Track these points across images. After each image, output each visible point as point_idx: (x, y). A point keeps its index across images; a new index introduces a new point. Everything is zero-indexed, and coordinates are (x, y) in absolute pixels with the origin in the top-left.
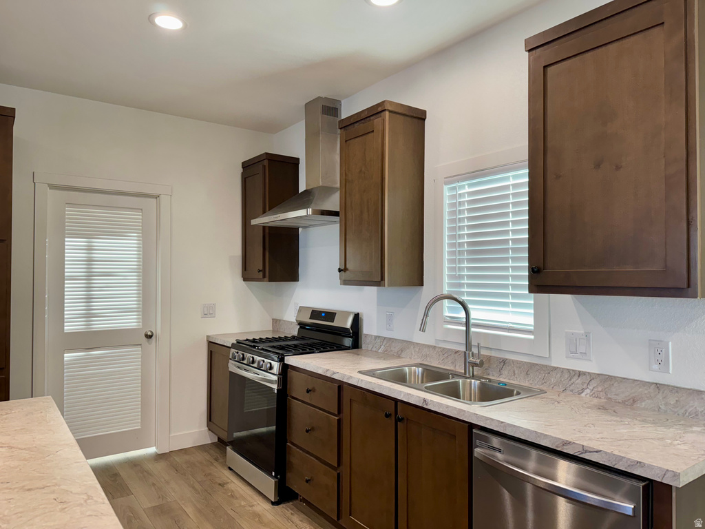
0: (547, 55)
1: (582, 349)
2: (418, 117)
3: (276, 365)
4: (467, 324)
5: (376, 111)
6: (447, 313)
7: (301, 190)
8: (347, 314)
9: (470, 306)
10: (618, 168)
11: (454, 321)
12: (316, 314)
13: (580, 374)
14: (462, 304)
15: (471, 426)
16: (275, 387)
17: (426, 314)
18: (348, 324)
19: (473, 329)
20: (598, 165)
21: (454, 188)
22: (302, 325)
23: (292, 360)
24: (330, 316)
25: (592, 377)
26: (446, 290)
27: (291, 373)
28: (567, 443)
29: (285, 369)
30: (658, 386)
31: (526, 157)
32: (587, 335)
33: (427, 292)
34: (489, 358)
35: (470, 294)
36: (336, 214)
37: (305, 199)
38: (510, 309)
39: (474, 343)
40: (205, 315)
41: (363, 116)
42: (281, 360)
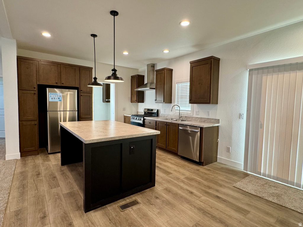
0: (193, 65)
1: (198, 113)
2: (172, 70)
3: (142, 119)
4: (180, 110)
5: (163, 69)
6: (176, 109)
7: (145, 84)
8: (155, 109)
9: (180, 107)
10: (202, 84)
11: (177, 110)
12: (148, 110)
13: (197, 118)
14: (179, 106)
15: (179, 124)
16: (142, 123)
17: (172, 108)
18: (156, 111)
19: (180, 111)
20: (199, 84)
21: (178, 85)
22: (145, 112)
23: (145, 118)
24: (152, 110)
25: (199, 118)
26: (176, 104)
27: (145, 120)
28: (191, 124)
29: (144, 119)
30: (208, 118)
31: (189, 80)
32: (199, 111)
33: (172, 105)
34: (183, 116)
35: (180, 105)
36: (154, 89)
37: (146, 86)
38: (187, 107)
39: (181, 114)
40: (123, 110)
41: (161, 70)
42: (143, 118)
